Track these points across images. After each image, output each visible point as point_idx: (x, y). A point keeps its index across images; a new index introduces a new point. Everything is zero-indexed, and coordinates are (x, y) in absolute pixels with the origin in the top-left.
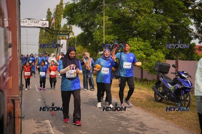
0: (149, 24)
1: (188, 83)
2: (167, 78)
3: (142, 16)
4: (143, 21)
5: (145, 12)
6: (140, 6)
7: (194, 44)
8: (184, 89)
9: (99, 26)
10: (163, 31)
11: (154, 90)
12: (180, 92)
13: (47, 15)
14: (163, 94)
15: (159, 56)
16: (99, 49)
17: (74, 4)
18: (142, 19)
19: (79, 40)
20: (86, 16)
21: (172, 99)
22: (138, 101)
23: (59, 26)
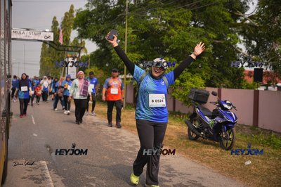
0: (184, 40)
1: (231, 115)
2: (205, 109)
3: (176, 29)
4: (176, 35)
5: (180, 24)
6: (173, 16)
7: (242, 68)
8: (226, 123)
9: (119, 41)
11: (188, 125)
12: (221, 128)
13: (52, 25)
14: (199, 130)
15: (197, 83)
17: (88, 11)
18: (176, 33)
19: (94, 59)
20: (103, 28)
21: (210, 137)
22: (167, 139)
23: (67, 40)
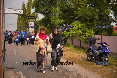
0: (85, 13)
1: (107, 49)
2: (94, 46)
3: (81, 8)
4: (81, 11)
5: (82, 5)
6: (79, 2)
7: (112, 26)
8: (105, 53)
9: (54, 14)
10: (93, 17)
11: (87, 54)
12: (102, 55)
13: (22, 6)
14: (92, 56)
15: (91, 33)
16: (54, 28)
19: (42, 22)
20: (46, 7)
21: (97, 60)
22: (77, 60)
23: (29, 13)
